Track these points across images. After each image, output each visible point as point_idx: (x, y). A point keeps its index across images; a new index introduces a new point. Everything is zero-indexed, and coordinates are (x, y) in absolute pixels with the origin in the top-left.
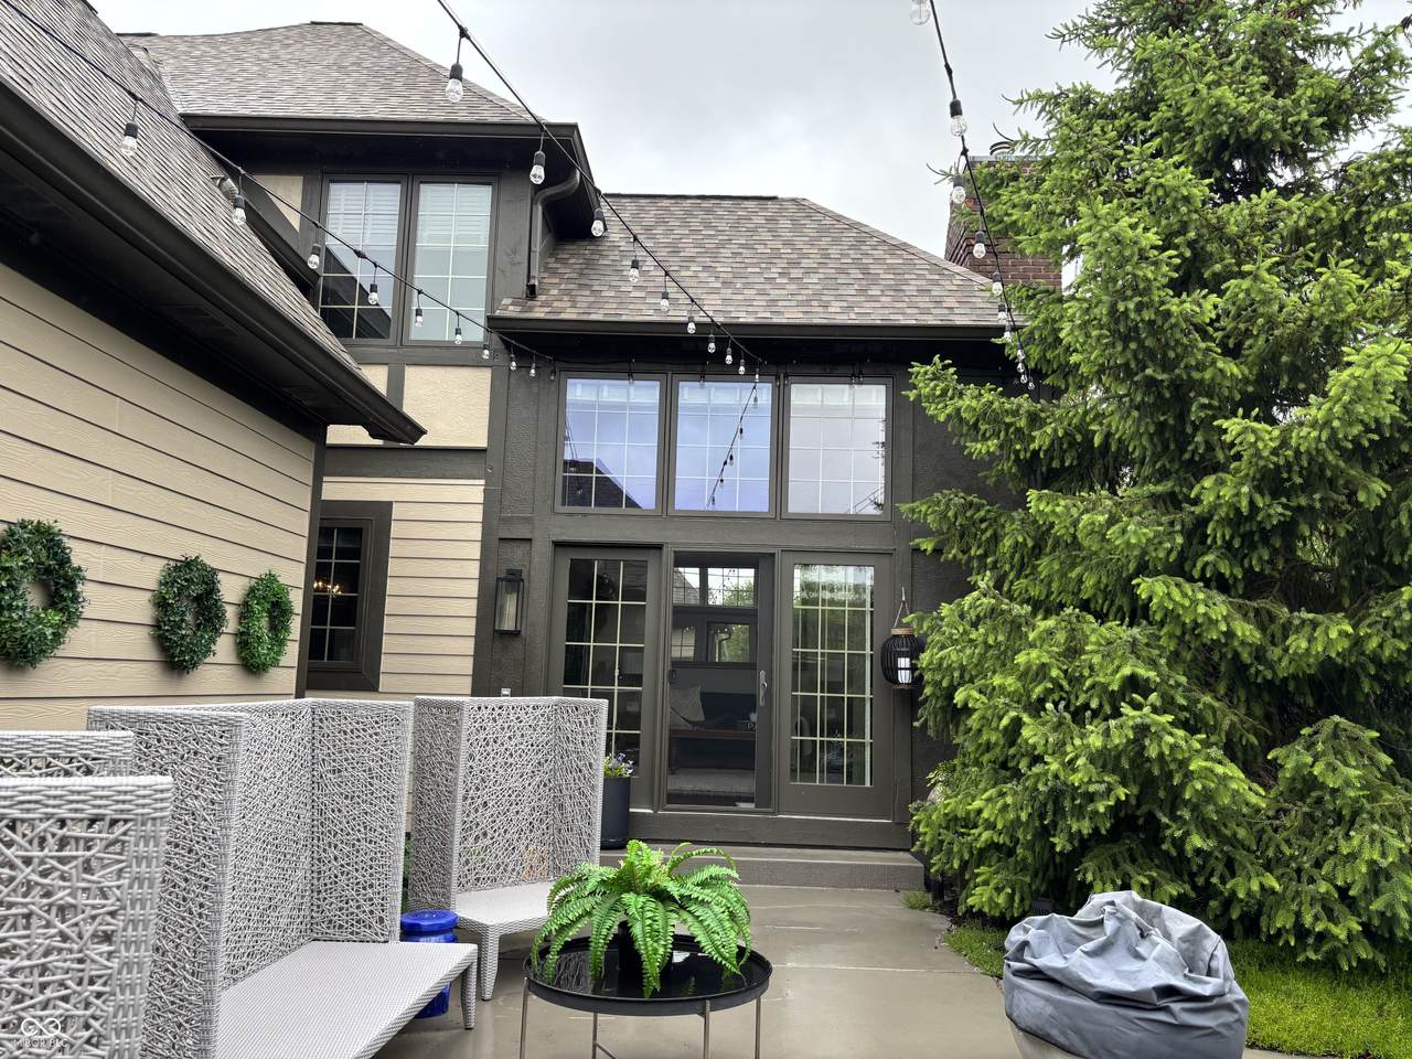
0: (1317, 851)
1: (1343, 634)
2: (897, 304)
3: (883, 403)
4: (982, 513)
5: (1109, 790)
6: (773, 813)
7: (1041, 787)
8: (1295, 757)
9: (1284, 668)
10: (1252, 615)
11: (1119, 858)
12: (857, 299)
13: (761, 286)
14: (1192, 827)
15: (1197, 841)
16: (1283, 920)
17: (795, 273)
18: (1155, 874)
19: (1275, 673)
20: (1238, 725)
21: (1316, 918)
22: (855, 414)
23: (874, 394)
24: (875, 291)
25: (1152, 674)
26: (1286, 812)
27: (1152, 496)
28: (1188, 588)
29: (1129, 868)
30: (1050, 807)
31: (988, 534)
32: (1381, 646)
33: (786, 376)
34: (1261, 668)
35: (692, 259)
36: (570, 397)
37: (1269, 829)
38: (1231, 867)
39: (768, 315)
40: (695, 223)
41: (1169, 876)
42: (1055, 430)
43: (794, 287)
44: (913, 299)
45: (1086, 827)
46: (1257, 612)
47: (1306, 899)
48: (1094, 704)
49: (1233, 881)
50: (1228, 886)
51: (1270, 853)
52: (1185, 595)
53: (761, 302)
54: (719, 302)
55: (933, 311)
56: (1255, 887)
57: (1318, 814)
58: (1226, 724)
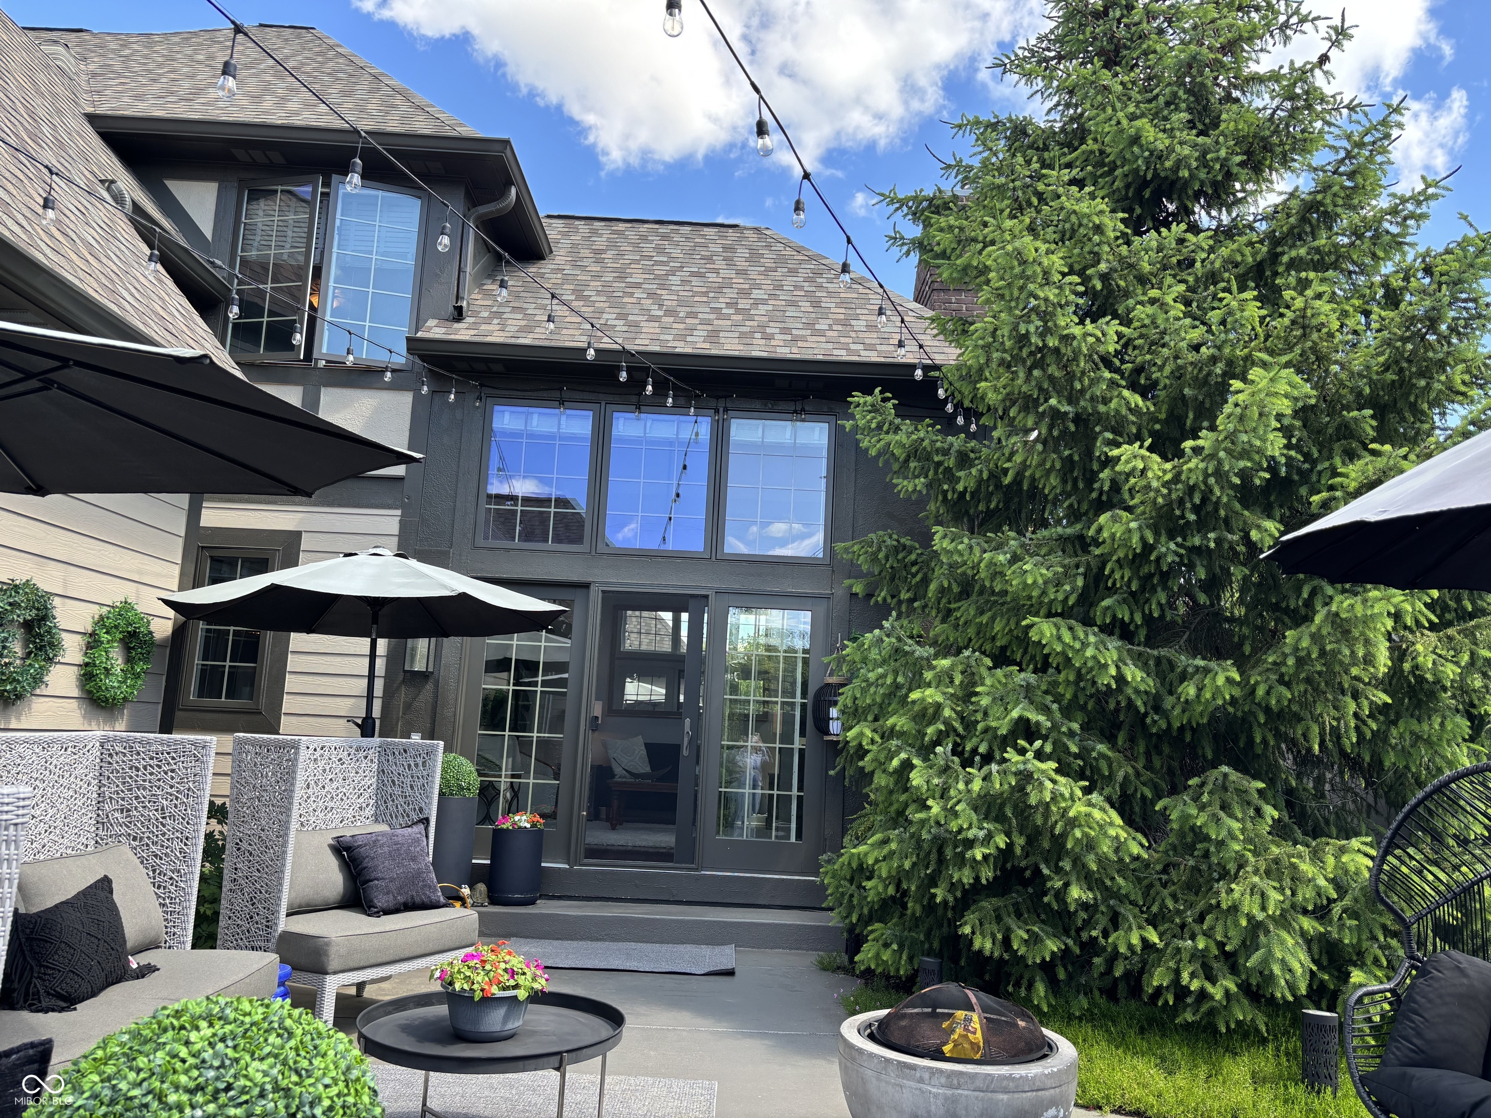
0: (1201, 905)
1: (1229, 680)
2: (842, 340)
3: (825, 441)
4: (913, 557)
5: (989, 836)
6: (696, 870)
7: (925, 836)
8: (1180, 807)
9: (1177, 718)
10: (1151, 663)
11: (1003, 913)
12: (803, 332)
13: (706, 316)
14: (1073, 878)
15: (1076, 892)
16: (1159, 978)
17: (743, 304)
18: (1036, 929)
19: (1169, 724)
20: (1133, 778)
21: (1193, 975)
22: (796, 453)
23: (817, 432)
24: (822, 325)
25: (1042, 718)
26: (1176, 866)
27: (1060, 538)
28: (1080, 632)
29: (1011, 922)
30: (934, 856)
31: (918, 578)
32: (1268, 693)
33: (726, 410)
34: (1156, 718)
35: (638, 285)
36: (497, 424)
37: (1158, 884)
38: (1115, 921)
39: (707, 345)
40: (648, 248)
41: (1050, 930)
42: (981, 472)
43: (740, 317)
44: (861, 335)
45: (966, 877)
46: (1158, 660)
47: (1185, 956)
48: (982, 749)
49: (1115, 935)
50: (1110, 940)
51: (1155, 909)
52: (1075, 638)
53: (701, 333)
54: (658, 331)
55: (879, 347)
56: (1135, 940)
57: (1204, 867)
58: (1120, 775)
